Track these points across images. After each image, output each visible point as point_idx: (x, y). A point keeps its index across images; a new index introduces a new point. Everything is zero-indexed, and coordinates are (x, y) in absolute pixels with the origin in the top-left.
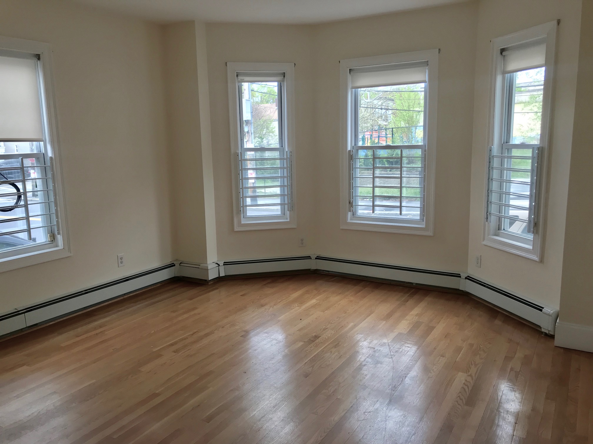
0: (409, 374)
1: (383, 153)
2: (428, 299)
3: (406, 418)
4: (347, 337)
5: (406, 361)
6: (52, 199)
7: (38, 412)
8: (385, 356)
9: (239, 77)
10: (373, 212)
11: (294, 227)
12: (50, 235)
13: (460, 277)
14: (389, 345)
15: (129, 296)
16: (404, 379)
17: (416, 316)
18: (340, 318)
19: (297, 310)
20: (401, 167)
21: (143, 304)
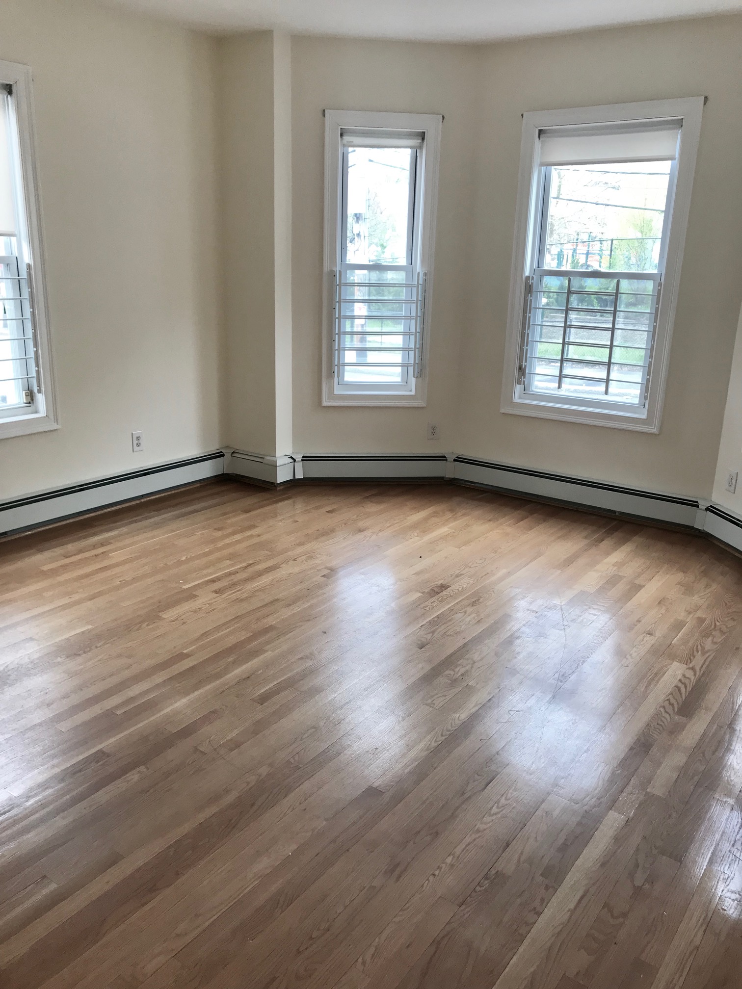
0: (590, 658)
1: (592, 285)
2: (638, 539)
3: (576, 725)
4: (493, 591)
5: (588, 636)
6: (30, 333)
7: (6, 665)
8: (554, 627)
9: (344, 137)
10: (559, 387)
11: (422, 406)
12: (26, 393)
13: (697, 506)
14: (562, 609)
15: (149, 500)
16: (581, 664)
17: (614, 565)
18: (485, 559)
19: (415, 541)
20: (615, 311)
21: (170, 514)
